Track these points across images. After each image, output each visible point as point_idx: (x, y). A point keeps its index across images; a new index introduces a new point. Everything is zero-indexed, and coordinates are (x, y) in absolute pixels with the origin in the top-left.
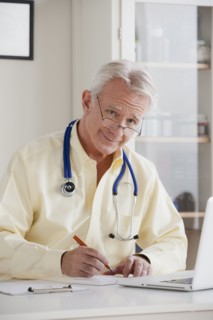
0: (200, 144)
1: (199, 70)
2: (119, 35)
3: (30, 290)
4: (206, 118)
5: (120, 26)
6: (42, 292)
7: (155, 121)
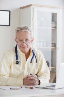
0: (52, 49)
1: (52, 29)
2: (33, 20)
3: (11, 88)
4: (55, 42)
5: (33, 17)
6: (14, 89)
7: (42, 43)
